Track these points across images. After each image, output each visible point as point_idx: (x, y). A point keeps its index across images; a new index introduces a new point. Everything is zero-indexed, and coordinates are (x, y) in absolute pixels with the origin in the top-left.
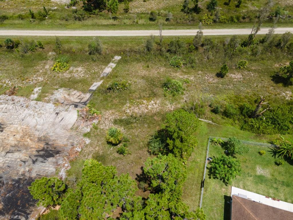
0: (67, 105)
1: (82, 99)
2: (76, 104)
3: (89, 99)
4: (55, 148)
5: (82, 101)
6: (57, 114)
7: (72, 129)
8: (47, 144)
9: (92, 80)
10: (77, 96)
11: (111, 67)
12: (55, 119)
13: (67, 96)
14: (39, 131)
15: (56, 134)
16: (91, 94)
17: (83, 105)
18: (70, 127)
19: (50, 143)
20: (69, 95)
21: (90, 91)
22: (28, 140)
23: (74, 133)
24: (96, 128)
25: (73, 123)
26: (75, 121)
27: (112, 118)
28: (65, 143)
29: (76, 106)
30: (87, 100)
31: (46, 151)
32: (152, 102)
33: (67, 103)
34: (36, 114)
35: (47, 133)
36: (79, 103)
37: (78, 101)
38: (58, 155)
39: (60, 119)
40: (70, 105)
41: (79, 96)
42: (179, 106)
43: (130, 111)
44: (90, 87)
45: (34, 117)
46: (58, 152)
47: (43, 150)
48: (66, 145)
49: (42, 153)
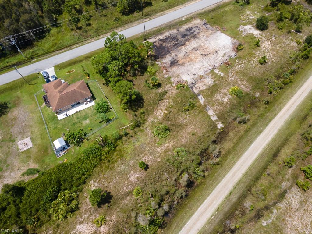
0: (197, 80)
1: (196, 88)
2: (194, 84)
3: (193, 91)
4: (174, 66)
5: (194, 87)
6: (195, 74)
7: (179, 75)
8: (179, 65)
9: (208, 100)
10: (200, 87)
11: (212, 116)
12: (191, 72)
13: (204, 83)
14: (189, 64)
15: (181, 69)
16: (196, 93)
17: (191, 87)
18: (181, 75)
19: (178, 66)
20: (205, 84)
21: (199, 94)
22: (188, 60)
23: (175, 75)
24: (170, 83)
25: (181, 77)
26: (182, 78)
27: (170, 92)
28: (173, 70)
29: (192, 83)
30: (192, 90)
31: (175, 63)
32: (162, 115)
33: (198, 81)
34: (202, 67)
35: (185, 67)
36: (194, 85)
37: (196, 86)
38: (169, 65)
39: (190, 74)
40: (196, 82)
41: (199, 88)
42: (147, 124)
43: (167, 102)
44: (202, 96)
45: (200, 66)
46: (170, 66)
47: (177, 62)
48: (171, 69)
49: (176, 62)
